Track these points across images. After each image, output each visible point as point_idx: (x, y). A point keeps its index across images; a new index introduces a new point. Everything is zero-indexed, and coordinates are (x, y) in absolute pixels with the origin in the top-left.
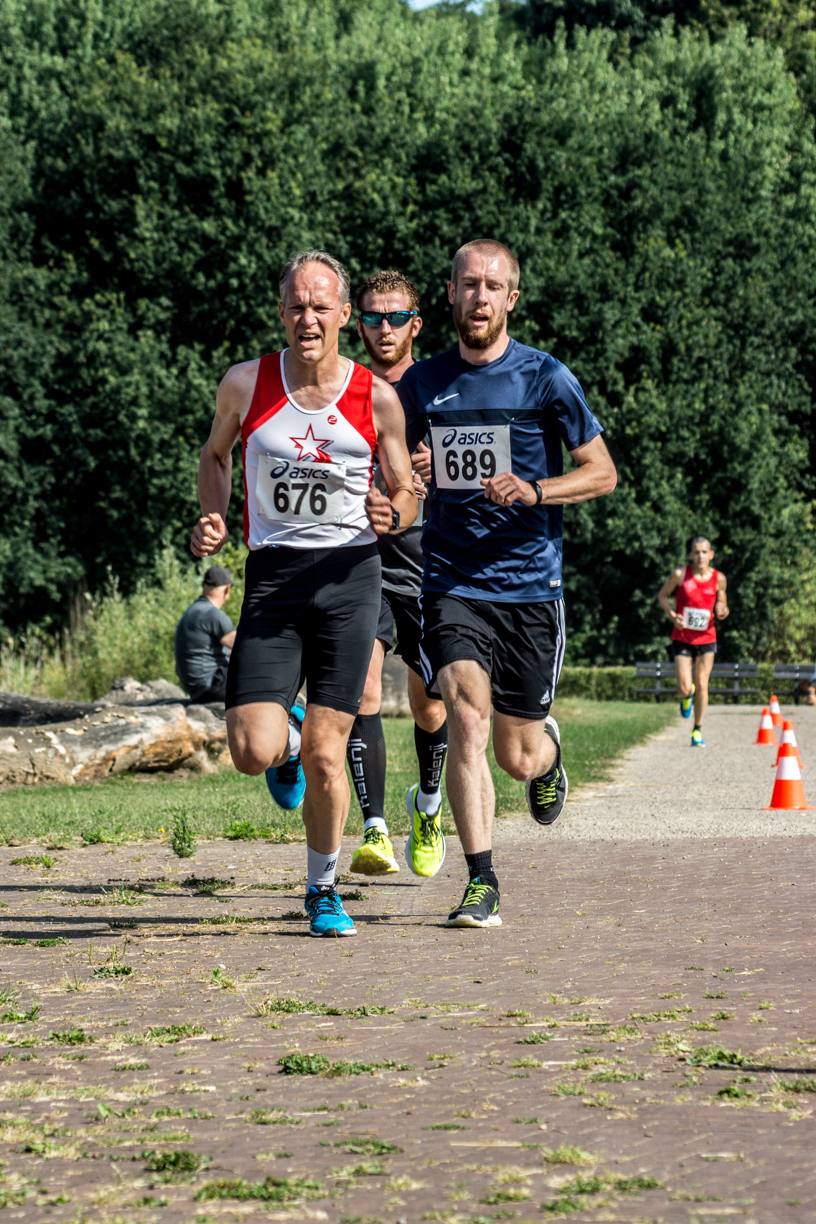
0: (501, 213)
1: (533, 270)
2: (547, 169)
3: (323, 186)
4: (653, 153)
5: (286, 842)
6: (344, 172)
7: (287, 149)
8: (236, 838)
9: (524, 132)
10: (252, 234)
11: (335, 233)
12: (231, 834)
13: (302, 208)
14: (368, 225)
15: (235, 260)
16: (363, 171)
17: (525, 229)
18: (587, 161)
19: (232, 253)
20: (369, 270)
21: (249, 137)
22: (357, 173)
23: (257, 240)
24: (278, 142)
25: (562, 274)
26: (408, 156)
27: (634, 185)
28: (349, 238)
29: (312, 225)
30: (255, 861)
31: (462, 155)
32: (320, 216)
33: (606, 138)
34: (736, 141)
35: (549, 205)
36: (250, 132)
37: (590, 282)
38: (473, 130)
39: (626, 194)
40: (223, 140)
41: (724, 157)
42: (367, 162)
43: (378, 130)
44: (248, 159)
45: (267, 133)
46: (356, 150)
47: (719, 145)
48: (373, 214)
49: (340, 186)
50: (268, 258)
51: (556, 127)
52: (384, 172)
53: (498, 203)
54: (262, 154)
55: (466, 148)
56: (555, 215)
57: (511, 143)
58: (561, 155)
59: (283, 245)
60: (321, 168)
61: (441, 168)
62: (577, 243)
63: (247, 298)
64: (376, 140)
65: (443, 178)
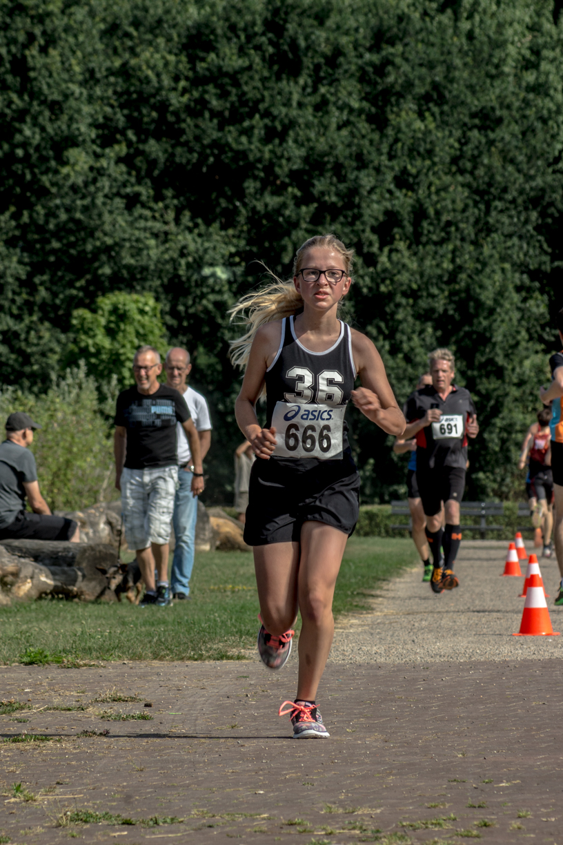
0: (265, 88)
1: (296, 141)
2: (308, 48)
3: (101, 64)
4: (405, 32)
5: (77, 666)
6: (120, 50)
7: (67, 29)
8: (31, 663)
9: (286, 13)
10: (36, 107)
11: (112, 106)
12: (25, 659)
13: (83, 84)
14: (143, 99)
15: (21, 131)
16: (138, 50)
17: (287, 104)
18: (344, 40)
19: (17, 125)
20: (145, 141)
21: (32, 17)
22: (133, 51)
23: (41, 113)
24: (59, 22)
25: (322, 145)
26: (179, 36)
27: (387, 62)
28: (126, 112)
29: (90, 99)
30: (50, 684)
31: (229, 34)
32: (98, 91)
33: (362, 19)
34: (481, 21)
35: (309, 81)
36: (33, 12)
37: (347, 152)
38: (239, 12)
39: (380, 70)
40: (8, 20)
41: (470, 36)
42: (142, 42)
43: (152, 11)
44: (31, 38)
45: (49, 14)
46: (131, 30)
47: (465, 26)
48: (148, 89)
49: (117, 63)
50: (50, 129)
51: (316, 9)
52: (157, 50)
53: (264, 80)
54: (44, 33)
55: (233, 28)
56: (315, 90)
57: (275, 25)
58: (321, 35)
59: (65, 118)
60: (100, 46)
61: (210, 47)
62: (335, 117)
63: (31, 167)
64: (150, 20)
65: (213, 56)
